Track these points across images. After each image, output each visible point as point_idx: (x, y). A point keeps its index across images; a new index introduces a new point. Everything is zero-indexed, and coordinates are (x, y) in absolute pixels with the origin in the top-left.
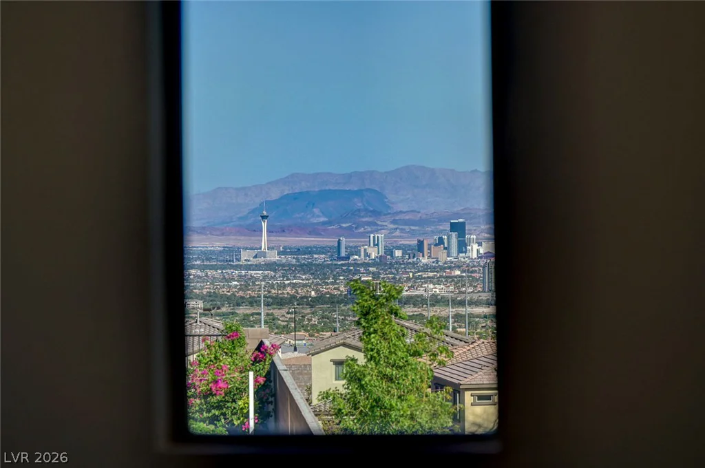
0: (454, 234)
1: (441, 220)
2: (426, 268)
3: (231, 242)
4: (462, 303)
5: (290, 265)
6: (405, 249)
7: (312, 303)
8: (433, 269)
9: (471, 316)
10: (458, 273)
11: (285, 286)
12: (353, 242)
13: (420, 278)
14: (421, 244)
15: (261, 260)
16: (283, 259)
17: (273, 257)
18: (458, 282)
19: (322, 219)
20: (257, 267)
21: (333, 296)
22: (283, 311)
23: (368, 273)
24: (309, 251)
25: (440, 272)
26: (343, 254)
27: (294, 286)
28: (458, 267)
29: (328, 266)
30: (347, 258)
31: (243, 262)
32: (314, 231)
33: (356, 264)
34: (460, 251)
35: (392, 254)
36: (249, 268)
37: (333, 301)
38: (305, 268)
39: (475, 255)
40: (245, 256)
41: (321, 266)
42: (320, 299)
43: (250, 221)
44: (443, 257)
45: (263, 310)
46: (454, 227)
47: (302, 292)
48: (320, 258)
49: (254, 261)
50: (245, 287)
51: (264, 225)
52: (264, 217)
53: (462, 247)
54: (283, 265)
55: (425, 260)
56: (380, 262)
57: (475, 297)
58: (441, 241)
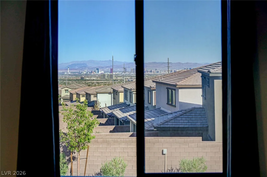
0: (97, 70)
1: (95, 68)
2: (93, 75)
3: (63, 71)
4: (98, 80)
5: (72, 75)
6: (89, 72)
7: (75, 80)
8: (94, 75)
9: (99, 82)
10: (97, 76)
11: (71, 78)
12: (82, 71)
13: (92, 76)
14: (92, 71)
15: (68, 74)
16: (71, 74)
17: (70, 73)
18: (97, 77)
19: (77, 68)
20: (67, 75)
21: (78, 79)
22: (71, 82)
23: (84, 76)
24: (75, 72)
25: (95, 76)
26: (80, 73)
27: (72, 78)
28: (97, 75)
29: (78, 75)
30: (81, 74)
31: (65, 74)
32: (76, 69)
33: (82, 75)
34: (98, 73)
35: (87, 73)
36: (66, 75)
37: (78, 80)
38: (74, 75)
39: (100, 73)
40: (65, 73)
41: (77, 75)
42: (76, 80)
43: (66, 68)
44: (95, 73)
45: (67, 81)
46: (97, 69)
47: (74, 79)
48: (77, 74)
49: (67, 74)
50: (65, 78)
51: (68, 69)
52: (68, 67)
53: (98, 72)
54: (71, 75)
55: (92, 74)
56: (86, 74)
57: (100, 79)
58: (95, 71)
